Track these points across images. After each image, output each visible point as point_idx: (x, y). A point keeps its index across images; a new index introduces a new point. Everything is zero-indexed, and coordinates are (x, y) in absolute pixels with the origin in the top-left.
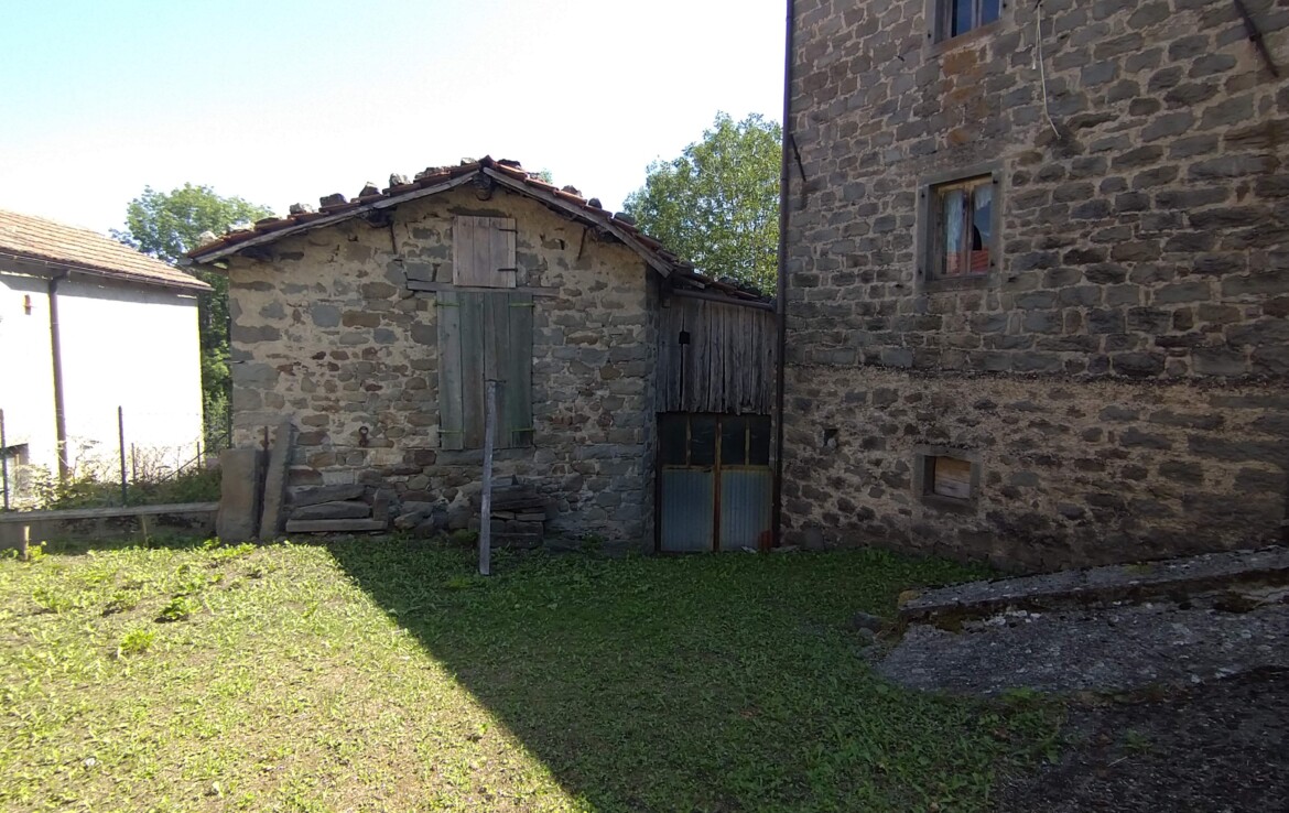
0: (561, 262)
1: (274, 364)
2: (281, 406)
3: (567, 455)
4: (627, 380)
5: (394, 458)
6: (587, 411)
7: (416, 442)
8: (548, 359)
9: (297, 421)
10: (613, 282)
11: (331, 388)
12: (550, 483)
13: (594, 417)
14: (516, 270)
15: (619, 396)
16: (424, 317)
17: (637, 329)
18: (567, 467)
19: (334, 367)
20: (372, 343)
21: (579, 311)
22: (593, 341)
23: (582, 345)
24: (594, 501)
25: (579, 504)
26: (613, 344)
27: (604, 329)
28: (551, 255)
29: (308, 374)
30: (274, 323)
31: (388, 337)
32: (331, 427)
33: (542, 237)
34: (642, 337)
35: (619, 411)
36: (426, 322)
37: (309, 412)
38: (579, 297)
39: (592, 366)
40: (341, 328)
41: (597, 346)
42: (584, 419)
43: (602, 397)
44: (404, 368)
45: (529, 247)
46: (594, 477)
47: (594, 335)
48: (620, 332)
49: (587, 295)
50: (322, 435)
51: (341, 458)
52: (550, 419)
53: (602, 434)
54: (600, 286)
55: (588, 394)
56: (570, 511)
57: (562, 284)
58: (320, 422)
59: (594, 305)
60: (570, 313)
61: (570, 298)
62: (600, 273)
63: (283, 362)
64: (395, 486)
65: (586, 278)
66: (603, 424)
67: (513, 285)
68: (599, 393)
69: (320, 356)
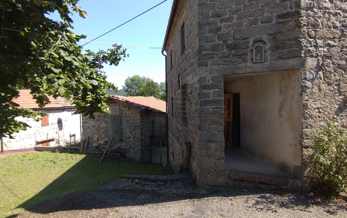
0: (126, 110)
1: (87, 127)
2: (88, 133)
3: (128, 143)
4: (138, 130)
5: (102, 142)
6: (131, 136)
7: (105, 140)
8: (124, 127)
9: (90, 136)
10: (135, 113)
11: (94, 131)
12: (125, 148)
13: (132, 137)
14: (119, 112)
15: (136, 133)
16: (106, 120)
17: (139, 121)
19: (94, 128)
20: (99, 124)
22: (132, 123)
23: (130, 124)
25: (130, 152)
26: (135, 124)
27: (133, 121)
28: (124, 109)
29: (91, 129)
30: (87, 121)
31: (101, 123)
32: (94, 137)
33: (123, 106)
34: (140, 123)
35: (136, 136)
36: (106, 121)
37: (91, 134)
38: (129, 116)
39: (132, 128)
40: (95, 122)
41: (132, 124)
43: (133, 134)
44: (103, 128)
45: (121, 108)
46: (133, 148)
48: (136, 122)
50: (93, 138)
51: (95, 142)
52: (125, 137)
53: (134, 140)
54: (132, 114)
55: (131, 133)
57: (126, 114)
58: (93, 136)
59: (131, 117)
60: (128, 119)
61: (127, 116)
62: (132, 112)
63: (88, 127)
64: (102, 147)
65: (130, 112)
66: (134, 138)
67: (119, 114)
68: (133, 133)
69: (92, 126)
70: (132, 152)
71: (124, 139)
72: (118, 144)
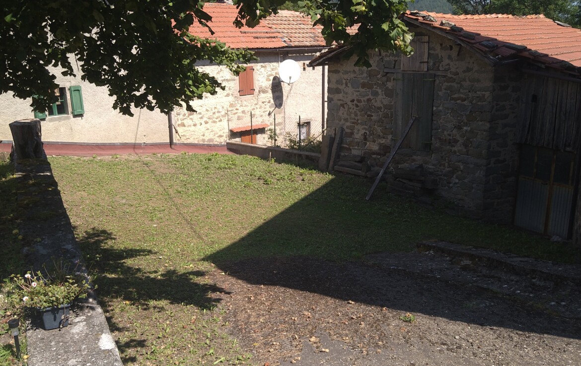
0: (450, 57)
1: (339, 103)
2: (340, 120)
3: (447, 158)
4: (481, 123)
5: (375, 147)
6: (458, 137)
7: (383, 141)
8: (441, 108)
9: (345, 127)
10: (476, 67)
11: (356, 115)
12: (438, 171)
13: (461, 141)
14: (428, 62)
15: (475, 131)
16: (390, 85)
17: (487, 94)
18: (446, 165)
19: (357, 106)
20: (370, 96)
21: (457, 83)
22: (465, 100)
23: (458, 101)
25: (451, 185)
26: (474, 102)
27: (469, 93)
28: (445, 54)
29: (349, 108)
30: (340, 87)
31: (376, 94)
32: (355, 131)
33: (441, 45)
34: (490, 99)
35: (475, 139)
36: (390, 88)
37: (348, 124)
38: (457, 76)
39: (462, 113)
40: (360, 89)
41: (465, 103)
42: (456, 141)
43: (466, 130)
44: (381, 108)
45: (435, 50)
46: (460, 173)
47: (464, 96)
48: (478, 96)
49: (462, 75)
50: (352, 133)
51: (358, 144)
52: (440, 139)
53: (465, 150)
55: (459, 128)
57: (449, 69)
58: (352, 128)
59: (464, 80)
60: (453, 84)
61: (453, 76)
62: (469, 63)
63: (341, 102)
64: (375, 159)
65: (462, 65)
66: (465, 145)
67: (426, 70)
68: (465, 128)
69: (353, 101)
70: (455, 183)
71: (436, 144)
72: (419, 157)
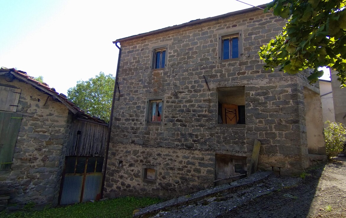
0: (37, 105)
3: (26, 172)
4: (56, 146)
6: (38, 156)
8: (25, 137)
10: (56, 114)
12: (16, 183)
13: (40, 158)
14: (17, 106)
15: (52, 151)
17: (62, 129)
18: (25, 177)
21: (41, 122)
22: (46, 132)
23: (40, 133)
24: (34, 189)
25: (27, 191)
26: (53, 133)
27: (50, 128)
28: (33, 103)
33: (31, 97)
34: (64, 132)
35: (51, 156)
38: (42, 117)
39: (43, 140)
41: (46, 134)
42: (36, 159)
43: (45, 151)
45: (25, 99)
46: (36, 180)
47: (46, 130)
48: (56, 130)
49: (45, 117)
52: (21, 159)
53: (42, 164)
54: (51, 115)
55: (39, 150)
56: (23, 194)
57: (36, 112)
59: (47, 120)
60: (37, 122)
61: (38, 117)
62: (52, 110)
65: (47, 111)
66: (43, 161)
67: (15, 111)
